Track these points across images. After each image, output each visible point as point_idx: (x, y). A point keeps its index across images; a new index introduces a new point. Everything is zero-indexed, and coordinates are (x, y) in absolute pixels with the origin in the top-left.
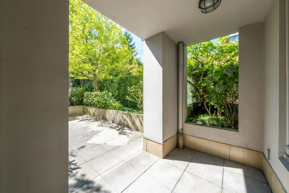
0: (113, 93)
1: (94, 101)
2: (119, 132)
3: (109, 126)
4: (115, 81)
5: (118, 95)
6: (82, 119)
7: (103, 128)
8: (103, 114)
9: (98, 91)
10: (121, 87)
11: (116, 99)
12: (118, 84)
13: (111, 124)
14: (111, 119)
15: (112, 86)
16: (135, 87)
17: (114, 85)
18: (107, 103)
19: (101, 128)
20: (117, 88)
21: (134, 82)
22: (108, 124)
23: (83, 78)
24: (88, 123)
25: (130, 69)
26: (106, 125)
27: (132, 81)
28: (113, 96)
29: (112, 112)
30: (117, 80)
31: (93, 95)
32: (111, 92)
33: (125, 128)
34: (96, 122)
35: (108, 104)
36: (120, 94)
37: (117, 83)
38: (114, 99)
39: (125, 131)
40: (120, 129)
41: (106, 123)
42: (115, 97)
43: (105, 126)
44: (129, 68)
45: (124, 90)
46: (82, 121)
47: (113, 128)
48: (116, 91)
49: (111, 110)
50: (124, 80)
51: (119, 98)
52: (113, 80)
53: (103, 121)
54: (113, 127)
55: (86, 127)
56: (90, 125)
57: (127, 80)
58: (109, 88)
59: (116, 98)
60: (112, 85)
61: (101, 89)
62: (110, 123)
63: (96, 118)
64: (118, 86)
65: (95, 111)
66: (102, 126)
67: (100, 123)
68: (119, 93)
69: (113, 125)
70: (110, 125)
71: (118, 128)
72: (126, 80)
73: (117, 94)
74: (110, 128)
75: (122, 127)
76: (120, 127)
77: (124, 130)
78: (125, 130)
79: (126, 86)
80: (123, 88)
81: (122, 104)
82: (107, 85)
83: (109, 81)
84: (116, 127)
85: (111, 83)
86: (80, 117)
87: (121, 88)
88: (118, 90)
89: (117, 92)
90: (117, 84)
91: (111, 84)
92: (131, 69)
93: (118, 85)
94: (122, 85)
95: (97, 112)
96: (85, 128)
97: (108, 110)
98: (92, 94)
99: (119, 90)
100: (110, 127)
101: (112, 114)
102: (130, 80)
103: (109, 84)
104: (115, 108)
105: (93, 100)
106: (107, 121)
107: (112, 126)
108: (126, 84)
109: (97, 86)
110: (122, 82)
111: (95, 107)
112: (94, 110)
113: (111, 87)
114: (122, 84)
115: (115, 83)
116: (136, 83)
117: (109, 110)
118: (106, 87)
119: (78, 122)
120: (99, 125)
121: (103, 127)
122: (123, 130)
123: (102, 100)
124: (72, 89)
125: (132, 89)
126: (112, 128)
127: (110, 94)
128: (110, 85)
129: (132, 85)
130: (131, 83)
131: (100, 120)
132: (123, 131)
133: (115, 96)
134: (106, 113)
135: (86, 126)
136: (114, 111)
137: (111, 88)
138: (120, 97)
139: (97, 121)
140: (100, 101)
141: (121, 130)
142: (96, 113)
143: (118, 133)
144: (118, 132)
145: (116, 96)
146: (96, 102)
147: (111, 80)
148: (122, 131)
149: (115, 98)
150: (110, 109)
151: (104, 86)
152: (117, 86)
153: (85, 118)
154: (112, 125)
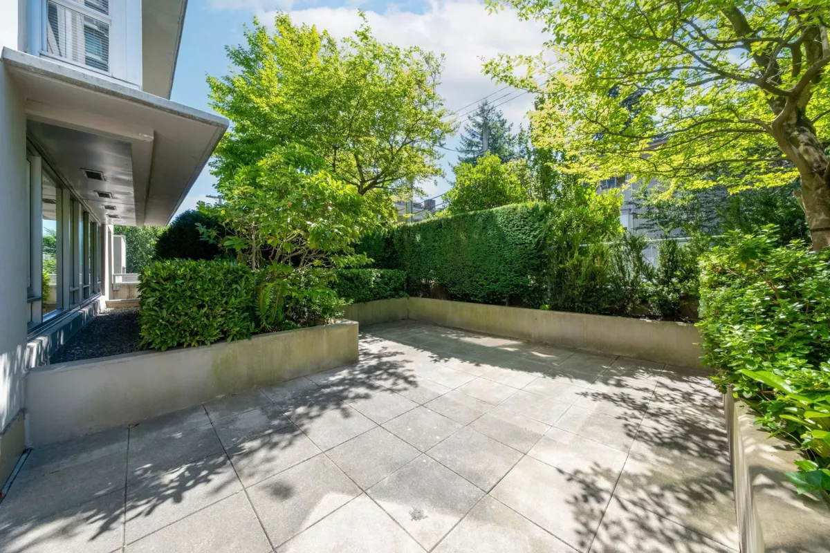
55: (533, 438)
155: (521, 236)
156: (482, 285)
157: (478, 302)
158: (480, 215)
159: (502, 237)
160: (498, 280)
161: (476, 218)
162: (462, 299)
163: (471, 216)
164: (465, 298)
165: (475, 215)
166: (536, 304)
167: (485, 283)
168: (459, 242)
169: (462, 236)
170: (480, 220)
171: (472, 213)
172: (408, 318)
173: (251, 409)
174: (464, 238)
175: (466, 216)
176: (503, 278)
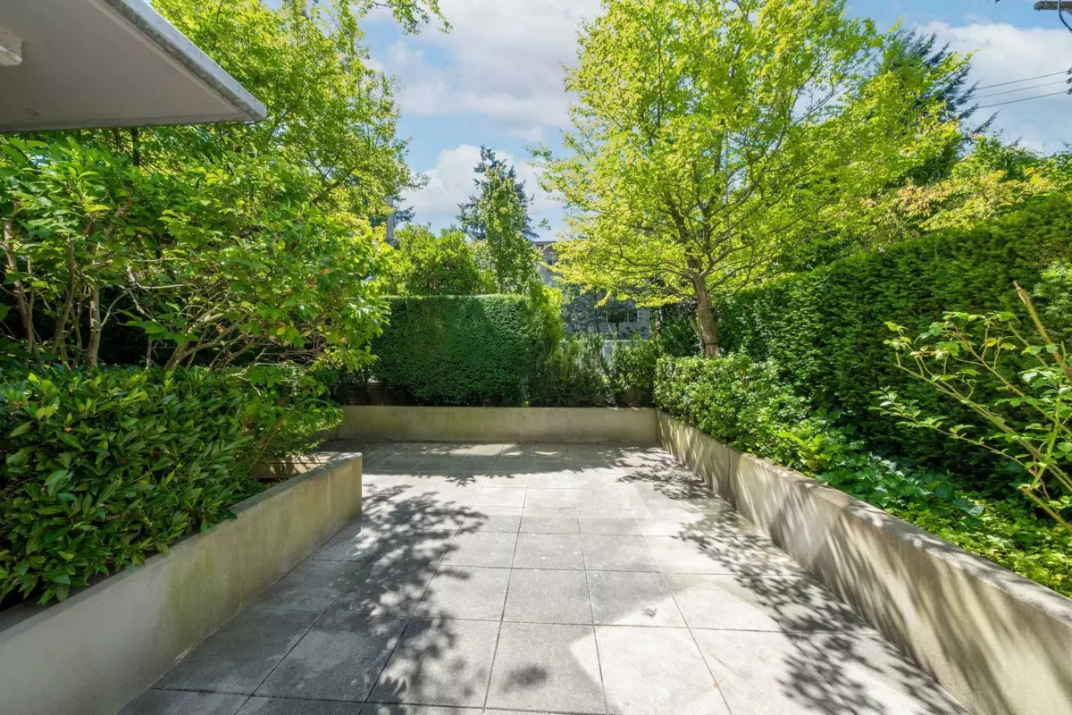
0: (787, 360)
1: (685, 398)
2: (793, 652)
3: (744, 558)
4: (796, 293)
5: (820, 376)
6: (640, 469)
7: (704, 562)
8: (722, 471)
9: (714, 349)
10: (838, 329)
11: (807, 396)
12: (820, 310)
13: (763, 548)
14: (766, 516)
15: (783, 324)
16: (972, 317)
17: (790, 321)
18: (743, 422)
19: (689, 559)
20: (813, 334)
21: (958, 285)
22: (741, 539)
23: (665, 301)
24: (646, 499)
25: (927, 212)
26: (723, 547)
27: (943, 273)
28: (785, 376)
29: (770, 479)
30: (809, 290)
31: (680, 371)
32: (776, 357)
33: (866, 641)
34: (686, 504)
35: (745, 426)
36: (832, 367)
37: (813, 308)
38: (797, 395)
39: (853, 671)
40: (811, 626)
41: (735, 530)
42: (798, 383)
43: (716, 555)
44: (913, 210)
45: (865, 345)
46: (634, 478)
47: (765, 592)
48: (809, 352)
49: (766, 463)
50: (861, 281)
51: (830, 393)
52: (787, 289)
53: (722, 513)
54: (767, 579)
55: (631, 523)
56: (648, 515)
57: (890, 277)
58: (763, 334)
59: (809, 391)
60: (780, 319)
61: (727, 342)
62: (753, 539)
63: (693, 478)
64: (821, 321)
65: (691, 443)
66: (702, 543)
67: (700, 517)
68: (827, 364)
69: (773, 560)
70: (748, 552)
71: (794, 611)
72: (879, 276)
73: (813, 365)
74: (746, 580)
75: (833, 605)
76: (816, 609)
77: (845, 648)
78: (862, 660)
79: (880, 317)
80: (858, 335)
81: (851, 429)
82: (752, 322)
83: (764, 297)
84: (784, 592)
85: (775, 311)
86: (634, 458)
87: (842, 336)
88: (817, 342)
89: (816, 356)
90: (813, 312)
91: (775, 314)
92: (934, 211)
93: (816, 316)
94: (850, 316)
95: (700, 453)
96: (623, 529)
97: (745, 455)
98: (679, 365)
99: (824, 345)
100: (747, 575)
101: (768, 490)
102: (917, 272)
103: (763, 315)
104: (789, 457)
105: (683, 393)
106: (742, 513)
107: (765, 567)
108: (878, 306)
109: (710, 330)
110: (845, 297)
111: (691, 425)
112: (688, 438)
113: (777, 328)
114: (849, 307)
115: (798, 310)
116: (989, 284)
117: (754, 458)
118: (749, 331)
119: (620, 480)
120: (691, 527)
121: (704, 556)
122: (837, 645)
123: (718, 396)
124: (619, 344)
125: (933, 341)
126: (755, 584)
127: (772, 367)
128: (772, 317)
129: (942, 305)
130: (928, 295)
131: (710, 496)
132: (834, 657)
133: (802, 381)
134: (736, 469)
135: (632, 514)
136: (784, 473)
137: (774, 337)
138: (834, 387)
139: (692, 497)
140: (707, 402)
141: (820, 638)
142: (697, 454)
143: (784, 672)
144: (790, 648)
145: (808, 380)
146: (694, 403)
147: (777, 291)
148: (823, 658)
149: (799, 392)
150: (760, 456)
151: (740, 324)
152: (807, 321)
153: (652, 464)
154: (761, 554)
155: (509, 330)
156: (462, 384)
157: (456, 405)
158: (463, 301)
159: (490, 330)
160: (482, 378)
161: (458, 304)
162: (430, 403)
163: (451, 300)
164: (437, 401)
165: (456, 300)
166: (516, 403)
167: (466, 381)
168: (432, 331)
169: (438, 324)
170: (463, 307)
171: (452, 297)
172: (339, 439)
173: (297, 637)
174: (441, 327)
175: (444, 299)
176: (489, 375)
